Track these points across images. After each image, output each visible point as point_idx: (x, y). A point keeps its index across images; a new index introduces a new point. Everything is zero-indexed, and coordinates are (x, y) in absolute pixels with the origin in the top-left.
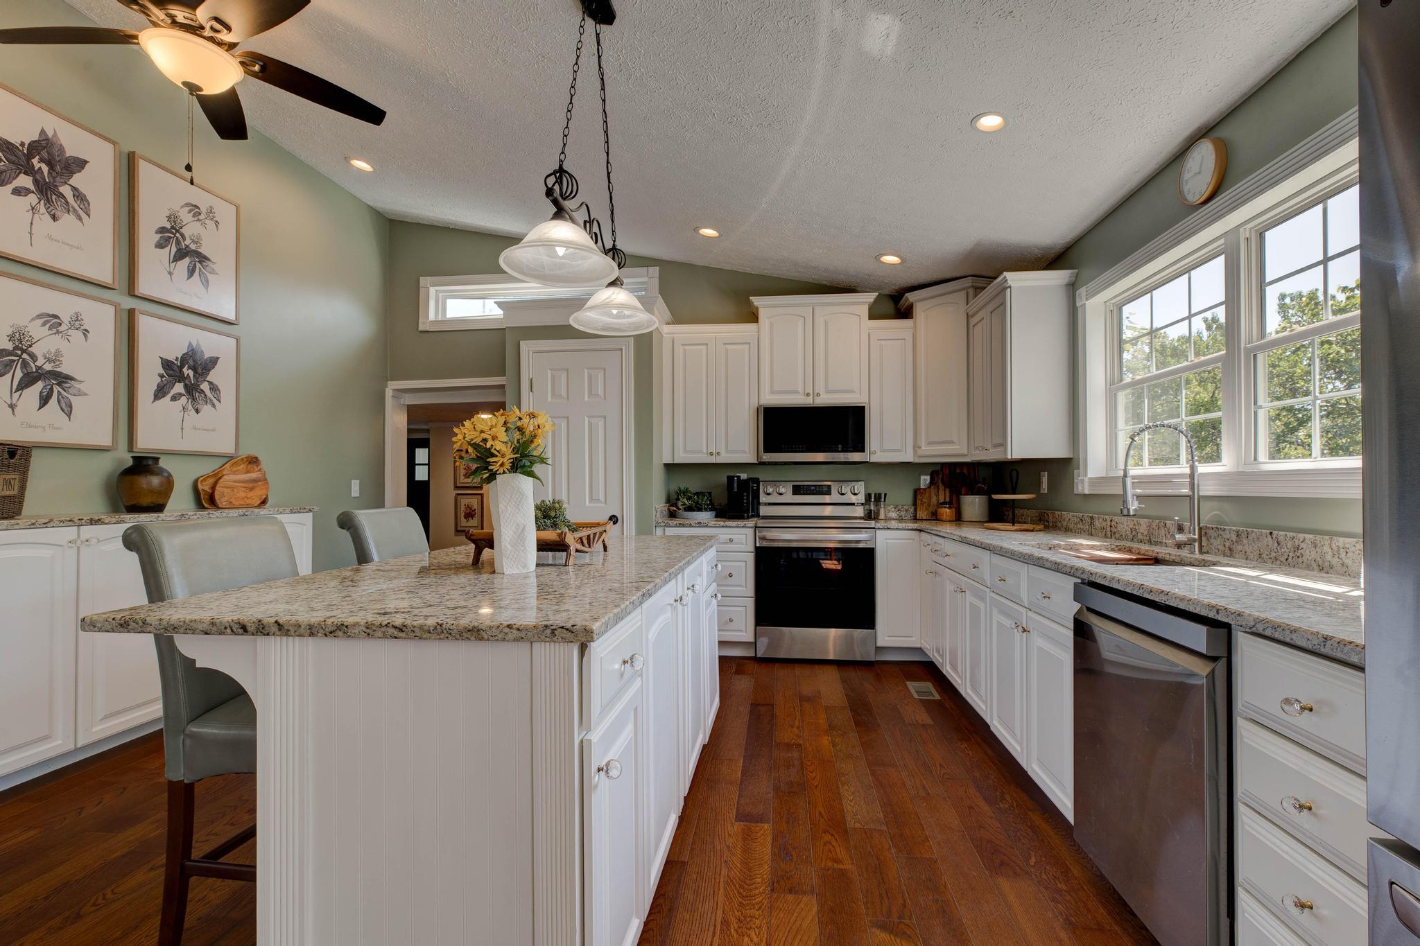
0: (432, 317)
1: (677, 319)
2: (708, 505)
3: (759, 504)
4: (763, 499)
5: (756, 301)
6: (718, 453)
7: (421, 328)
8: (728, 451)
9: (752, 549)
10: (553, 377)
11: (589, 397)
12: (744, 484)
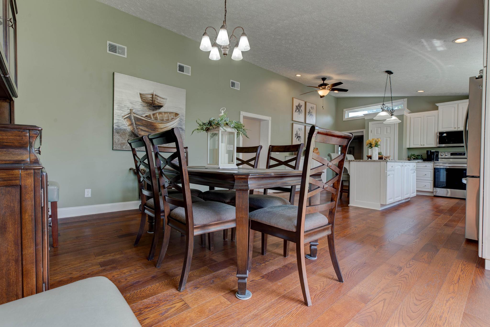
0: (346, 117)
1: (412, 112)
2: (421, 158)
3: (438, 158)
4: (440, 156)
5: (437, 104)
6: (424, 145)
7: (344, 120)
8: (427, 144)
9: (433, 168)
10: (377, 129)
11: (386, 133)
12: (433, 153)
